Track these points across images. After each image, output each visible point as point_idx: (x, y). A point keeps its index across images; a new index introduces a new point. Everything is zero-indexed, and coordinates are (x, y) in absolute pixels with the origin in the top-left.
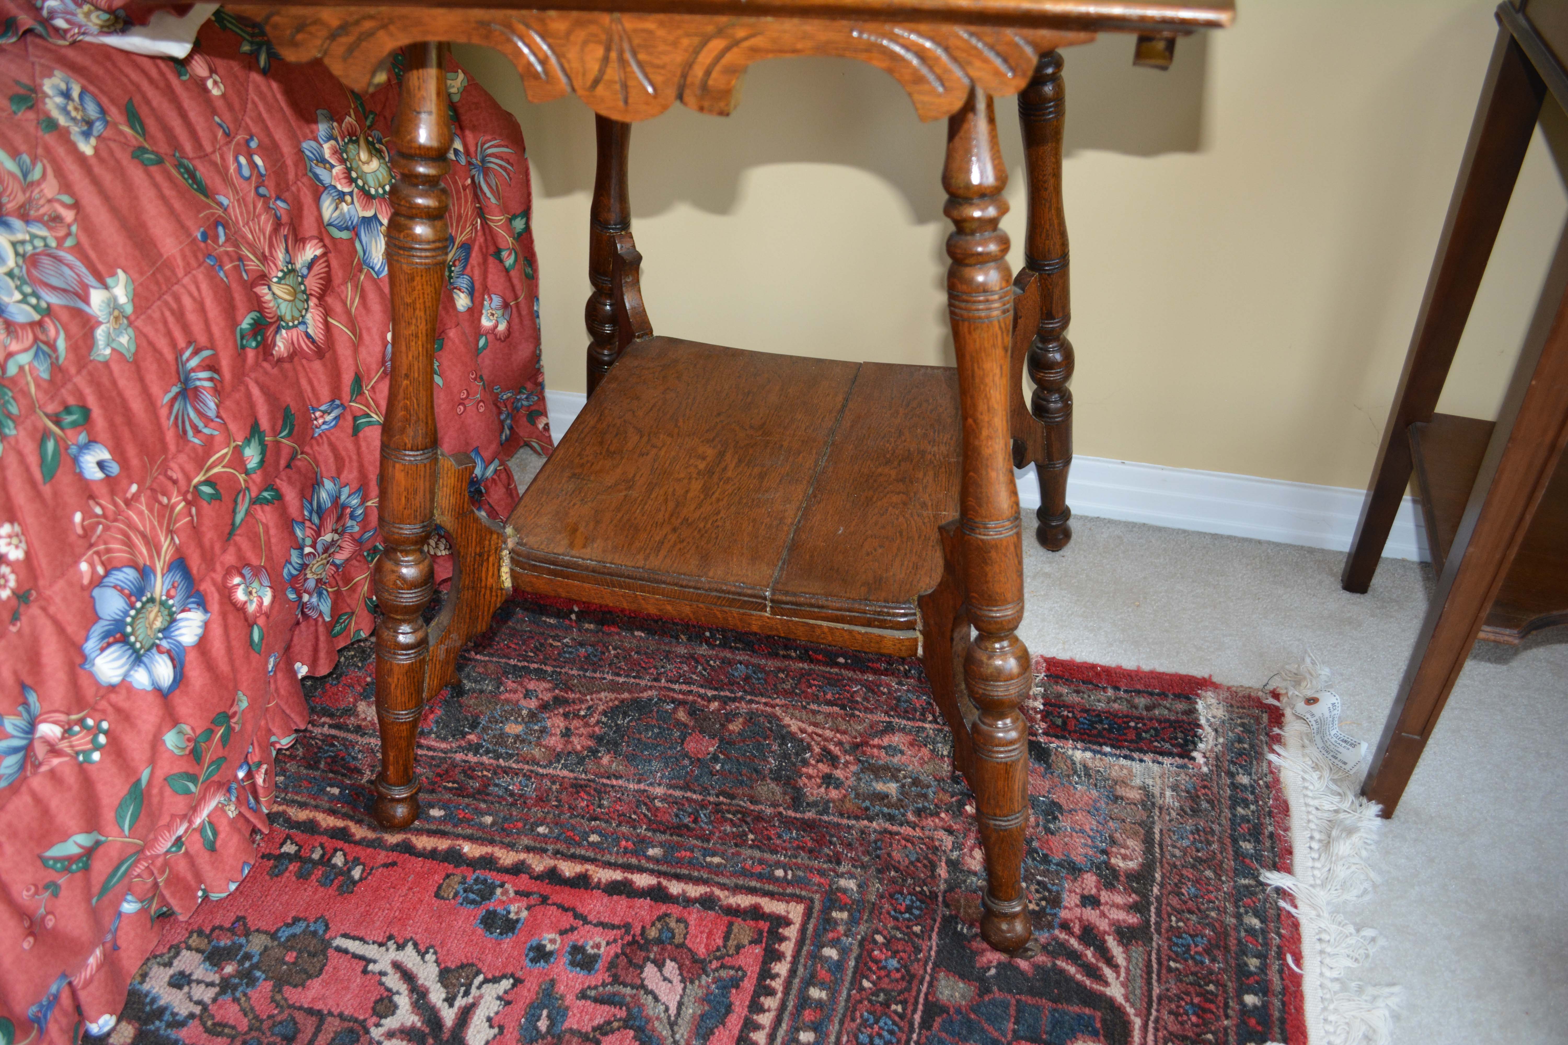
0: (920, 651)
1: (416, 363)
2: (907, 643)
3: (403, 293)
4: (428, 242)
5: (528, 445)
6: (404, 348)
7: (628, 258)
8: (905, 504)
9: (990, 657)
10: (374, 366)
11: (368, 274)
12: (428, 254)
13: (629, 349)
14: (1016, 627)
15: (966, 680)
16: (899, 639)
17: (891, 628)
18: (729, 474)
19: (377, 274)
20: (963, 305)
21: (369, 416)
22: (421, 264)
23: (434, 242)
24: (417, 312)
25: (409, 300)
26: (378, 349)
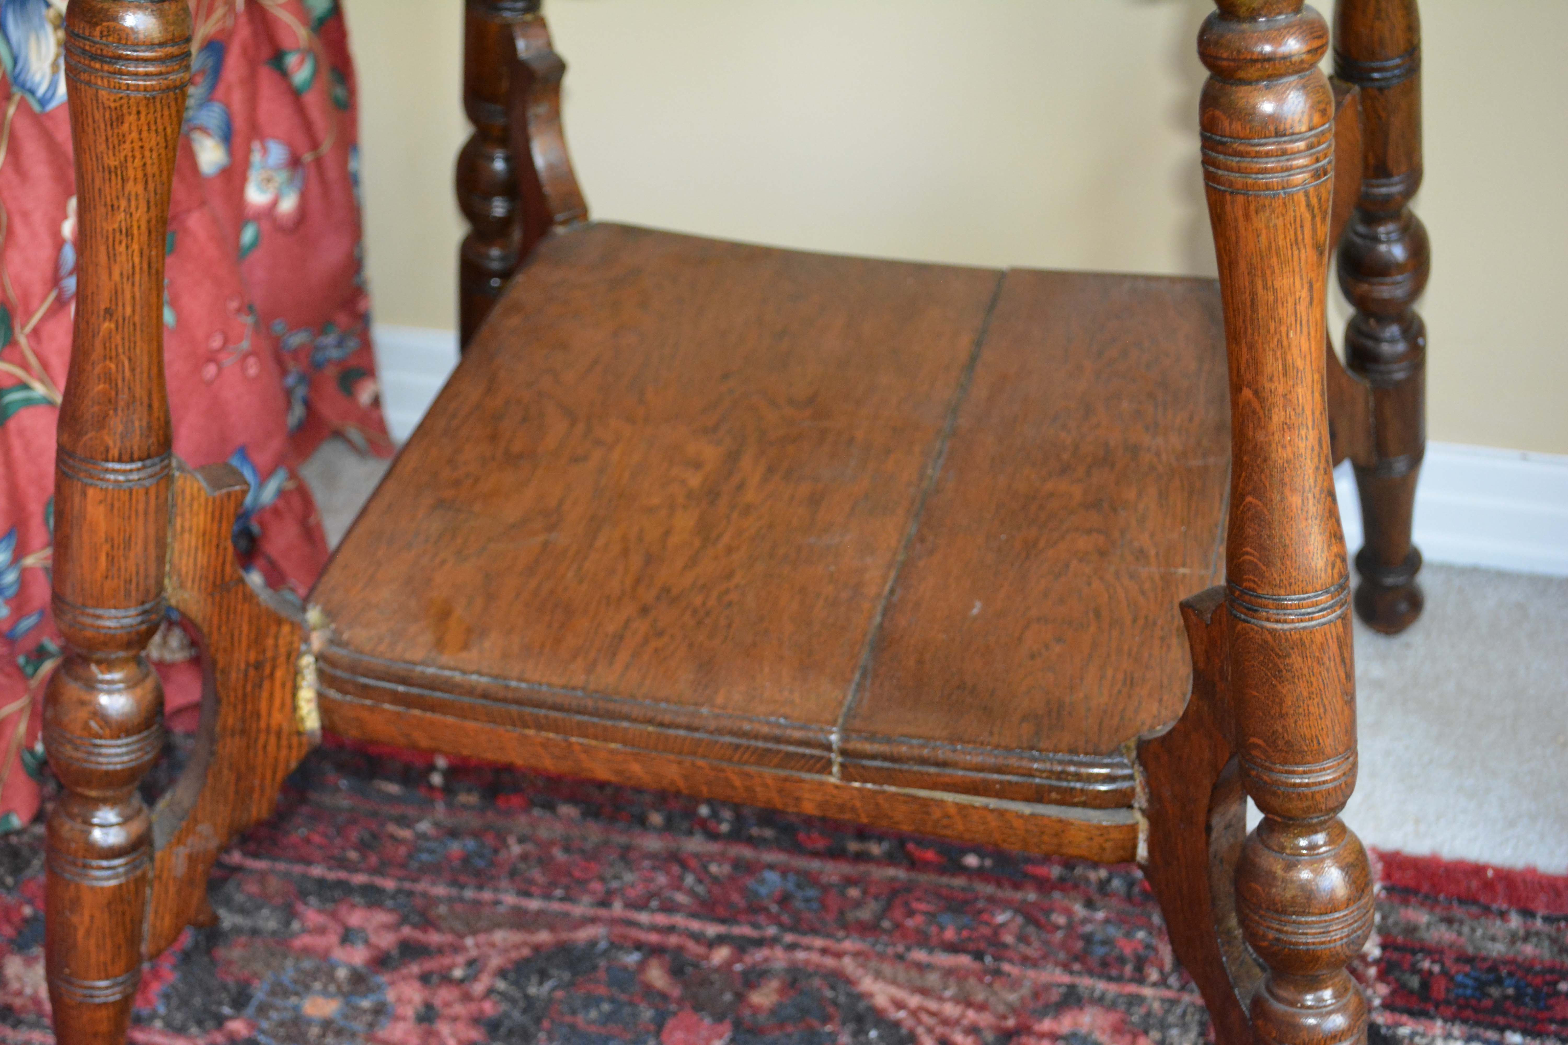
0: (1142, 851)
1: (127, 287)
2: (1115, 835)
3: (102, 147)
4: (151, 46)
5: (338, 434)
6: (103, 258)
7: (539, 67)
8: (1103, 553)
9: (1290, 866)
10: (37, 288)
11: (23, 105)
12: (151, 69)
13: (544, 248)
14: (1342, 805)
15: (1239, 911)
16: (1100, 828)
17: (1084, 805)
18: (750, 496)
19: (43, 102)
20: (1234, 161)
21: (25, 386)
22: (137, 88)
23: (162, 44)
24: (130, 186)
25: (113, 162)
26: (45, 253)
